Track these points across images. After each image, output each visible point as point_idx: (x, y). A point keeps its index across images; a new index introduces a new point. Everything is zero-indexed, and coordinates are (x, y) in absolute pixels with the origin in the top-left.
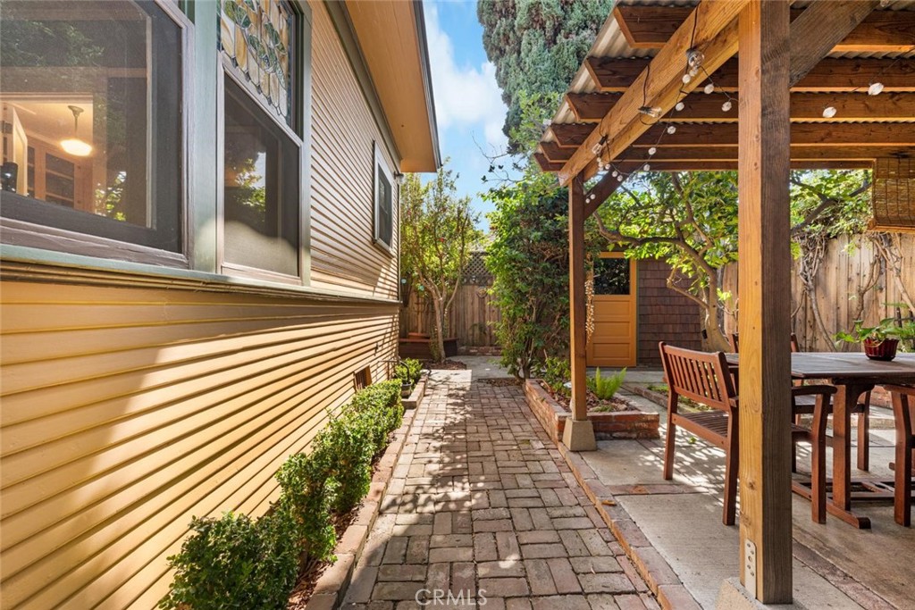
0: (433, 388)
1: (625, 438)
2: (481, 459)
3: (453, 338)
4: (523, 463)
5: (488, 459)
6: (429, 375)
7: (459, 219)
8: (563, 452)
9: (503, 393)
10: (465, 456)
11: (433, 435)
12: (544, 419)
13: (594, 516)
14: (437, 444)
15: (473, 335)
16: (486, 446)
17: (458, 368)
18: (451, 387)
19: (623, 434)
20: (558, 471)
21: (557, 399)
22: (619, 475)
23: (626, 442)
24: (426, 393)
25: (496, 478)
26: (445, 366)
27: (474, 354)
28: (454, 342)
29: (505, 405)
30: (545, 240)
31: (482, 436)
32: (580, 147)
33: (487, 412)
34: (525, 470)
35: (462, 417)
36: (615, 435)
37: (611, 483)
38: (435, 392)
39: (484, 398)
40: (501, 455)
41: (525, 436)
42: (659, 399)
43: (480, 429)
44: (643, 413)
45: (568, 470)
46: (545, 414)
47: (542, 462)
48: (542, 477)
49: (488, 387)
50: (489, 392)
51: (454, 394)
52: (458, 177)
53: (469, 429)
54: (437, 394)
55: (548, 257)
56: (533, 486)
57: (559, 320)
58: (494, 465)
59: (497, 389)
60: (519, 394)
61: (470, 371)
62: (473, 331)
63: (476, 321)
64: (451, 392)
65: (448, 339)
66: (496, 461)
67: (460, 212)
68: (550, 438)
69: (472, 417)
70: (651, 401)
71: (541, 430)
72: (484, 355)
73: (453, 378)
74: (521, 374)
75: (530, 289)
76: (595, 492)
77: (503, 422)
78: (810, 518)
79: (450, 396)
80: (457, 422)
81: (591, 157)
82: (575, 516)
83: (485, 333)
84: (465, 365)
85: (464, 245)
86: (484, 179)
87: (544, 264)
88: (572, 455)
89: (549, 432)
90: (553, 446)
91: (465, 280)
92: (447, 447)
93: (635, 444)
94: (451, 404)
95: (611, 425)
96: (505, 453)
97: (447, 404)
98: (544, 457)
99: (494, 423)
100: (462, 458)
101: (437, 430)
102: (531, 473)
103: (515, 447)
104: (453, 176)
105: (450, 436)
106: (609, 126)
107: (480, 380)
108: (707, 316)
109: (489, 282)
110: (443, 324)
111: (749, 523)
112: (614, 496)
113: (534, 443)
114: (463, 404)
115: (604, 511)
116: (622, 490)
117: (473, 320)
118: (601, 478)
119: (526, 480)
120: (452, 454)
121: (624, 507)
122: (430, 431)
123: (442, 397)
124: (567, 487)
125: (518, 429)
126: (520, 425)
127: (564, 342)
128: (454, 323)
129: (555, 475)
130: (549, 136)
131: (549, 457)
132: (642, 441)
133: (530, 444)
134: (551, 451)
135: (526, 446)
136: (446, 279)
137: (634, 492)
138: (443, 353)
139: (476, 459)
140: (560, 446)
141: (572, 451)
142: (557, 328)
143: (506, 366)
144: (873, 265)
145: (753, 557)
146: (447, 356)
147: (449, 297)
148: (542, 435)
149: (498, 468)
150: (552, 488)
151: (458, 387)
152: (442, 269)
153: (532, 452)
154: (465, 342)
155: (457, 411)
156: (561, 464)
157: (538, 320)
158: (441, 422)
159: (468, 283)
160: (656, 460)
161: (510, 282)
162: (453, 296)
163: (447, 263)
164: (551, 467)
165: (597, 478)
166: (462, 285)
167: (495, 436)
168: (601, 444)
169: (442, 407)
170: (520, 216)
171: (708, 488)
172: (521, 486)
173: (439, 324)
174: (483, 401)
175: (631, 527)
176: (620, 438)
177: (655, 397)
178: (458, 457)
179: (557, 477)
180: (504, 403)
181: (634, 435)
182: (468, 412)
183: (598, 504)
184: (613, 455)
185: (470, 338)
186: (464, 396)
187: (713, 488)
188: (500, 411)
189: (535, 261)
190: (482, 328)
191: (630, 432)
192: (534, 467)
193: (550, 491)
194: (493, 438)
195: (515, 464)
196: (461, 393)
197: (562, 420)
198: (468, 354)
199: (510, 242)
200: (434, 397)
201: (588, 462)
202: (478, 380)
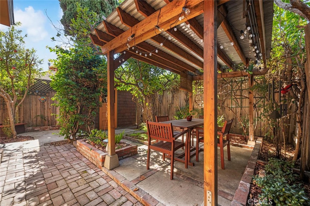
0: (9, 155)
1: (127, 157)
2: (60, 193)
3: (22, 123)
4: (87, 185)
5: (65, 191)
6: (4, 147)
7: (27, 59)
8: (105, 171)
9: (62, 149)
10: (48, 195)
11: (16, 189)
12: (91, 158)
13: (131, 198)
14: (22, 195)
15: (36, 121)
16: (61, 183)
17: (28, 140)
18: (24, 152)
19: (127, 156)
20: (106, 182)
21: (97, 147)
22: (133, 174)
23: (128, 158)
24: (3, 160)
25: (74, 201)
26: (17, 140)
27: (38, 131)
28: (23, 126)
29: (66, 155)
30: (85, 78)
31: (57, 177)
32: (116, 37)
33: (55, 161)
34: (90, 189)
35: (38, 169)
36: (124, 157)
37: (131, 179)
38: (11, 158)
39: (51, 154)
40: (73, 185)
41: (83, 169)
42: (131, 139)
43: (54, 174)
44: (133, 146)
45: (111, 179)
46: (92, 155)
47: (97, 180)
48: (100, 189)
49: (52, 147)
50: (53, 150)
51: (28, 156)
52: (26, 36)
53: (45, 176)
54: (13, 159)
55: (86, 85)
56: (97, 196)
57: (91, 112)
58: (71, 192)
59: (58, 147)
60: (72, 148)
61: (38, 140)
62: (37, 119)
63: (39, 114)
64: (25, 155)
65: (18, 124)
66: (71, 190)
67: (27, 56)
68: (96, 166)
69: (46, 167)
70: (128, 140)
71: (90, 163)
72: (44, 130)
73: (25, 146)
74: (71, 138)
75: (77, 99)
76: (128, 187)
77: (68, 165)
78: (185, 168)
79: (25, 158)
80: (35, 173)
81: (123, 43)
82: (124, 203)
83: (45, 119)
84: (33, 137)
85: (30, 74)
86: (53, 38)
87: (84, 88)
88: (111, 172)
89: (95, 163)
90: (99, 170)
91: (31, 93)
92: (31, 194)
93: (131, 158)
94: (27, 163)
95: (123, 154)
96: (75, 183)
97: (24, 164)
98: (97, 177)
99: (62, 167)
100: (46, 198)
101: (19, 185)
102: (94, 189)
103: (80, 177)
104: (22, 35)
105: (31, 186)
106: (136, 31)
107: (45, 144)
108: (143, 110)
109: (47, 94)
110: (14, 116)
111: (208, 184)
112: (135, 185)
113: (89, 171)
114: (37, 161)
115: (135, 194)
116: (137, 181)
117: (36, 113)
118: (127, 178)
119: (92, 194)
120: (37, 198)
121: (141, 188)
122: (12, 187)
123: (18, 160)
124: (114, 189)
125: (77, 166)
126: (78, 164)
127: (93, 122)
128: (22, 115)
129: (106, 185)
130: (102, 26)
131: (99, 176)
132: (133, 156)
133: (87, 172)
134: (99, 173)
135: (85, 174)
136: (16, 91)
137: (142, 180)
138: (15, 133)
139: (57, 194)
140: (103, 169)
141: (110, 170)
142: (90, 116)
143: (63, 135)
144: (172, 98)
145: (211, 197)
146: (17, 134)
147: (19, 101)
148: (92, 166)
149: (73, 194)
150: (107, 193)
151: (30, 151)
152: (13, 85)
153: (90, 176)
154: (31, 125)
155: (33, 166)
156: (107, 177)
157: (81, 113)
158: (21, 178)
159: (33, 94)
160: (141, 163)
161: (66, 94)
162: (22, 101)
163: (17, 82)
164: (102, 181)
165: (126, 179)
166: (28, 95)
167: (65, 174)
168: (120, 162)
169: (20, 167)
170: (72, 64)
171: (160, 168)
172: (91, 199)
173: (11, 116)
174: (50, 156)
175: (149, 197)
176: (126, 158)
177: (129, 138)
178: (43, 198)
179: (107, 185)
180: (65, 154)
181: (130, 155)
182: (42, 165)
183: (131, 192)
184: (127, 166)
185: (35, 123)
186: (36, 155)
187: (161, 167)
188: (63, 159)
189: (79, 86)
190: (43, 117)
191: (129, 154)
192: (94, 185)
193: (107, 195)
194: (64, 176)
195: (83, 187)
196: (34, 154)
197: (103, 157)
198: (33, 131)
199: (67, 76)
200: (11, 161)
201: (118, 173)
202: (44, 145)
